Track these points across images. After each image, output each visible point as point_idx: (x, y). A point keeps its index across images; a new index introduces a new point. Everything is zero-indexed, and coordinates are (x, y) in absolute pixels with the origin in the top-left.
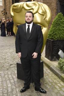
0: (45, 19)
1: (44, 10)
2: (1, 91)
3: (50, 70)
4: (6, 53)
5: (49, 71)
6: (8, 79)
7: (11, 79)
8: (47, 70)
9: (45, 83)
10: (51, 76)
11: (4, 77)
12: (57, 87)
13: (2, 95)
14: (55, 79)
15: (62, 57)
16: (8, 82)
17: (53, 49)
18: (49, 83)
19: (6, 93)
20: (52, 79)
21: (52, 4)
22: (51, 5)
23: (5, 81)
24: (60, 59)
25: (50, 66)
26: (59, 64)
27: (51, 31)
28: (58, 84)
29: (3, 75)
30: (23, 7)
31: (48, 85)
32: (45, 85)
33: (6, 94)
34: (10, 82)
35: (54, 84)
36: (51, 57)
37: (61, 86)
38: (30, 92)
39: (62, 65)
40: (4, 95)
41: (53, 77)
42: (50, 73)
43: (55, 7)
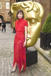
0: (38, 15)
1: (38, 8)
2: (3, 72)
3: (44, 57)
4: (10, 44)
5: (42, 58)
6: (9, 63)
7: (11, 63)
8: (41, 57)
9: (38, 67)
10: (44, 62)
11: (6, 62)
12: (48, 71)
13: (3, 75)
14: (47, 64)
16: (9, 66)
17: (46, 41)
18: (42, 67)
19: (6, 74)
22: (46, 7)
23: (7, 65)
25: (43, 54)
27: (45, 27)
28: (49, 68)
29: (5, 60)
30: (21, 6)
32: (38, 69)
34: (11, 66)
35: (45, 68)
36: (44, 47)
38: (26, 74)
41: (45, 63)
42: (43, 60)
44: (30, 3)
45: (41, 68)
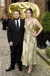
2: (1, 71)
6: (7, 62)
7: (9, 62)
10: (40, 60)
11: (4, 61)
12: (44, 69)
13: (2, 74)
14: (43, 63)
15: (49, 46)
16: (7, 64)
17: (42, 39)
20: (40, 63)
21: (42, 5)
23: (5, 64)
24: (47, 47)
25: (39, 53)
26: (46, 51)
28: (45, 67)
29: (3, 59)
30: (19, 7)
31: (37, 67)
32: (35, 67)
33: (5, 74)
35: (42, 67)
37: (47, 68)
38: (24, 72)
39: (48, 52)
40: (3, 74)
42: (39, 58)
43: (44, 7)
44: (27, 4)
45: (37, 66)
